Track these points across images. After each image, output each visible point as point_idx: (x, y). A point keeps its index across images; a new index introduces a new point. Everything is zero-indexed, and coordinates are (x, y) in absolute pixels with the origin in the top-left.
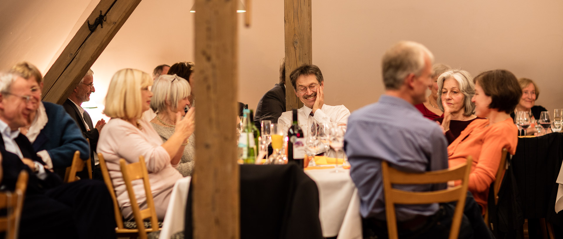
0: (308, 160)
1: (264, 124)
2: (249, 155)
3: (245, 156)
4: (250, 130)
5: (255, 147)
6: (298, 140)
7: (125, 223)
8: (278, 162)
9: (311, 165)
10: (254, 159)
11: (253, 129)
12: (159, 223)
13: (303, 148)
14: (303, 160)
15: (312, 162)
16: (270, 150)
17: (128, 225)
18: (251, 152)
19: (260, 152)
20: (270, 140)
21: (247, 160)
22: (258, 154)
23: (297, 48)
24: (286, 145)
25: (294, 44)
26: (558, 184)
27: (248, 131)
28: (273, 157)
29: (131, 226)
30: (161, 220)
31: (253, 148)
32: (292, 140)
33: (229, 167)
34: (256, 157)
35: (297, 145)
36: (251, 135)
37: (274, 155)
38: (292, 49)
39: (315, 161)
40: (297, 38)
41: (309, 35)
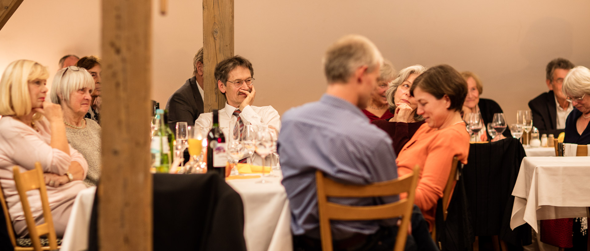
0: (230, 168)
1: (179, 126)
2: (162, 162)
4: (164, 134)
5: (169, 153)
6: (219, 145)
7: (18, 240)
8: (196, 170)
9: (233, 174)
10: (168, 167)
11: (167, 132)
12: (57, 240)
13: (225, 154)
14: (224, 168)
15: (234, 170)
16: (187, 156)
17: (21, 243)
18: (166, 159)
19: (175, 158)
20: (186, 145)
21: (160, 168)
22: (172, 161)
23: (217, 39)
24: (205, 150)
25: (213, 34)
26: (514, 197)
27: (162, 135)
28: (190, 164)
29: (25, 243)
30: (60, 236)
31: (166, 155)
32: (212, 145)
33: (141, 177)
34: (170, 164)
35: (217, 151)
36: (165, 139)
37: (191, 162)
38: (212, 39)
39: (238, 170)
40: (217, 27)
41: (231, 23)
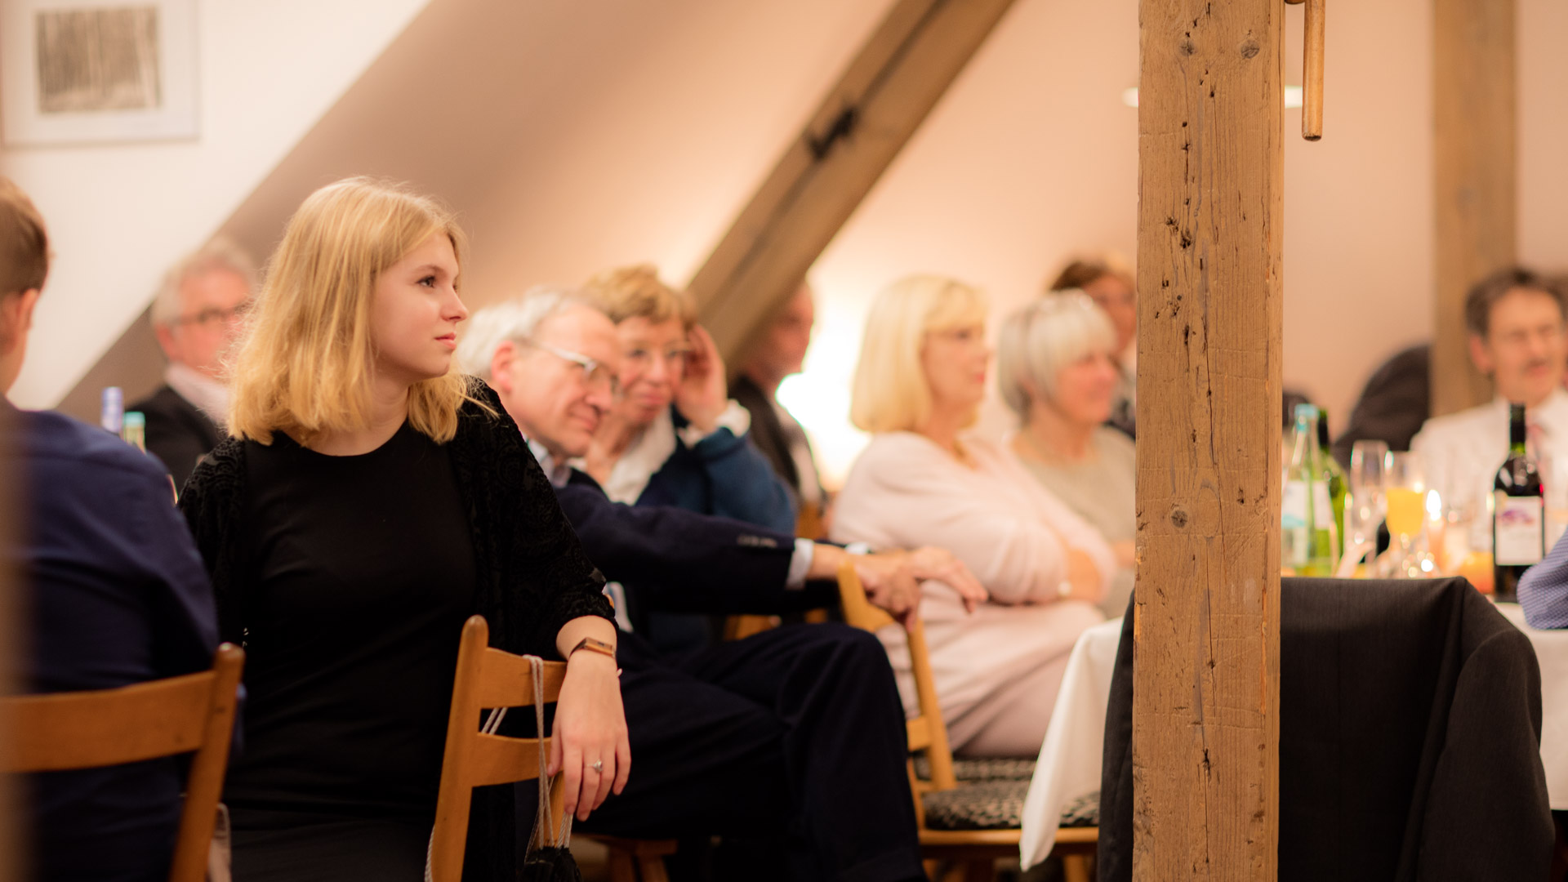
1: (1362, 454)
2: (1312, 553)
3: (1301, 555)
4: (1318, 474)
5: (1333, 529)
8: (1407, 575)
10: (1329, 567)
11: (1327, 469)
18: (1321, 545)
19: (1348, 544)
21: (1306, 565)
23: (1472, 213)
25: (1461, 200)
27: (1312, 478)
28: (1390, 558)
31: (1326, 533)
34: (1334, 557)
36: (1321, 489)
37: (1394, 552)
38: (1456, 214)
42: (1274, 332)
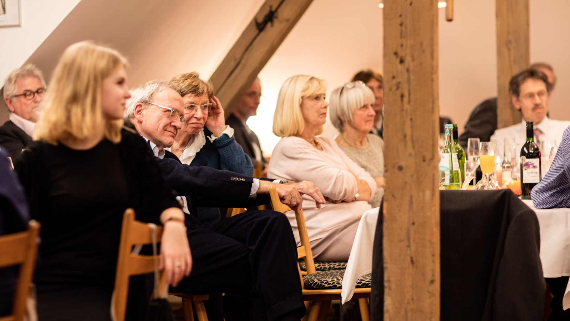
1: (471, 142)
2: (452, 180)
3: (447, 182)
4: (454, 150)
8: (488, 188)
10: (459, 185)
11: (457, 148)
18: (455, 177)
21: (449, 186)
22: (463, 181)
23: (511, 49)
25: (507, 44)
27: (451, 152)
28: (482, 183)
31: (457, 172)
34: (461, 183)
36: (455, 156)
38: (505, 50)
40: (511, 37)
41: (526, 32)
42: (436, 95)
